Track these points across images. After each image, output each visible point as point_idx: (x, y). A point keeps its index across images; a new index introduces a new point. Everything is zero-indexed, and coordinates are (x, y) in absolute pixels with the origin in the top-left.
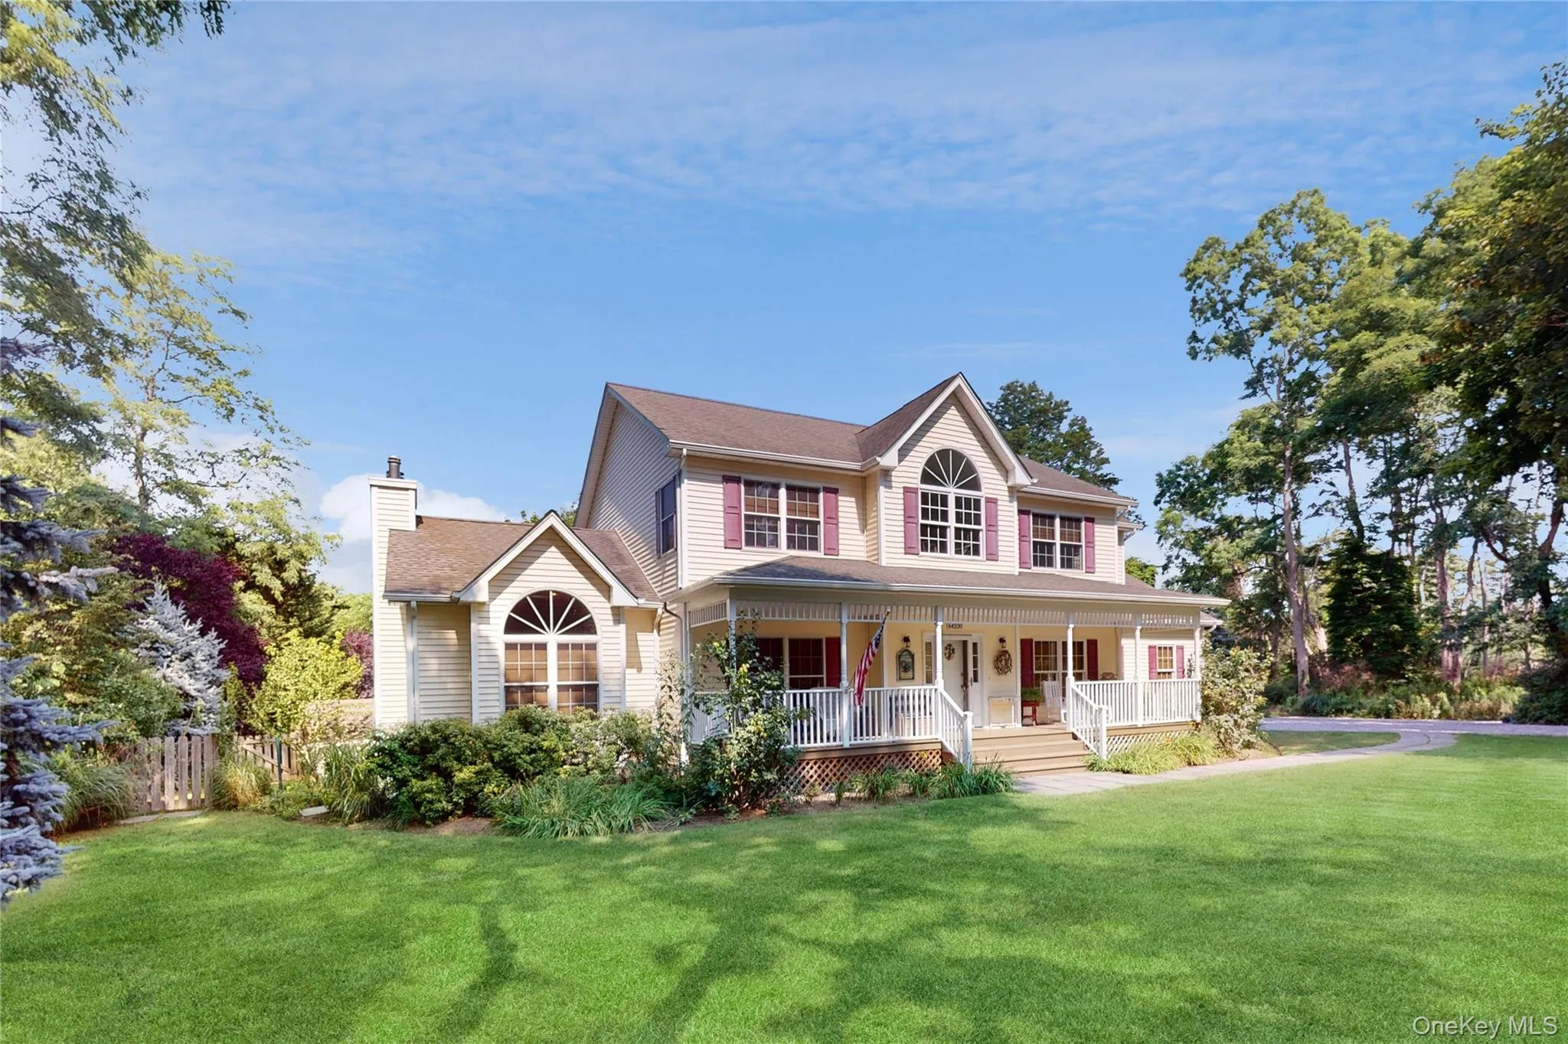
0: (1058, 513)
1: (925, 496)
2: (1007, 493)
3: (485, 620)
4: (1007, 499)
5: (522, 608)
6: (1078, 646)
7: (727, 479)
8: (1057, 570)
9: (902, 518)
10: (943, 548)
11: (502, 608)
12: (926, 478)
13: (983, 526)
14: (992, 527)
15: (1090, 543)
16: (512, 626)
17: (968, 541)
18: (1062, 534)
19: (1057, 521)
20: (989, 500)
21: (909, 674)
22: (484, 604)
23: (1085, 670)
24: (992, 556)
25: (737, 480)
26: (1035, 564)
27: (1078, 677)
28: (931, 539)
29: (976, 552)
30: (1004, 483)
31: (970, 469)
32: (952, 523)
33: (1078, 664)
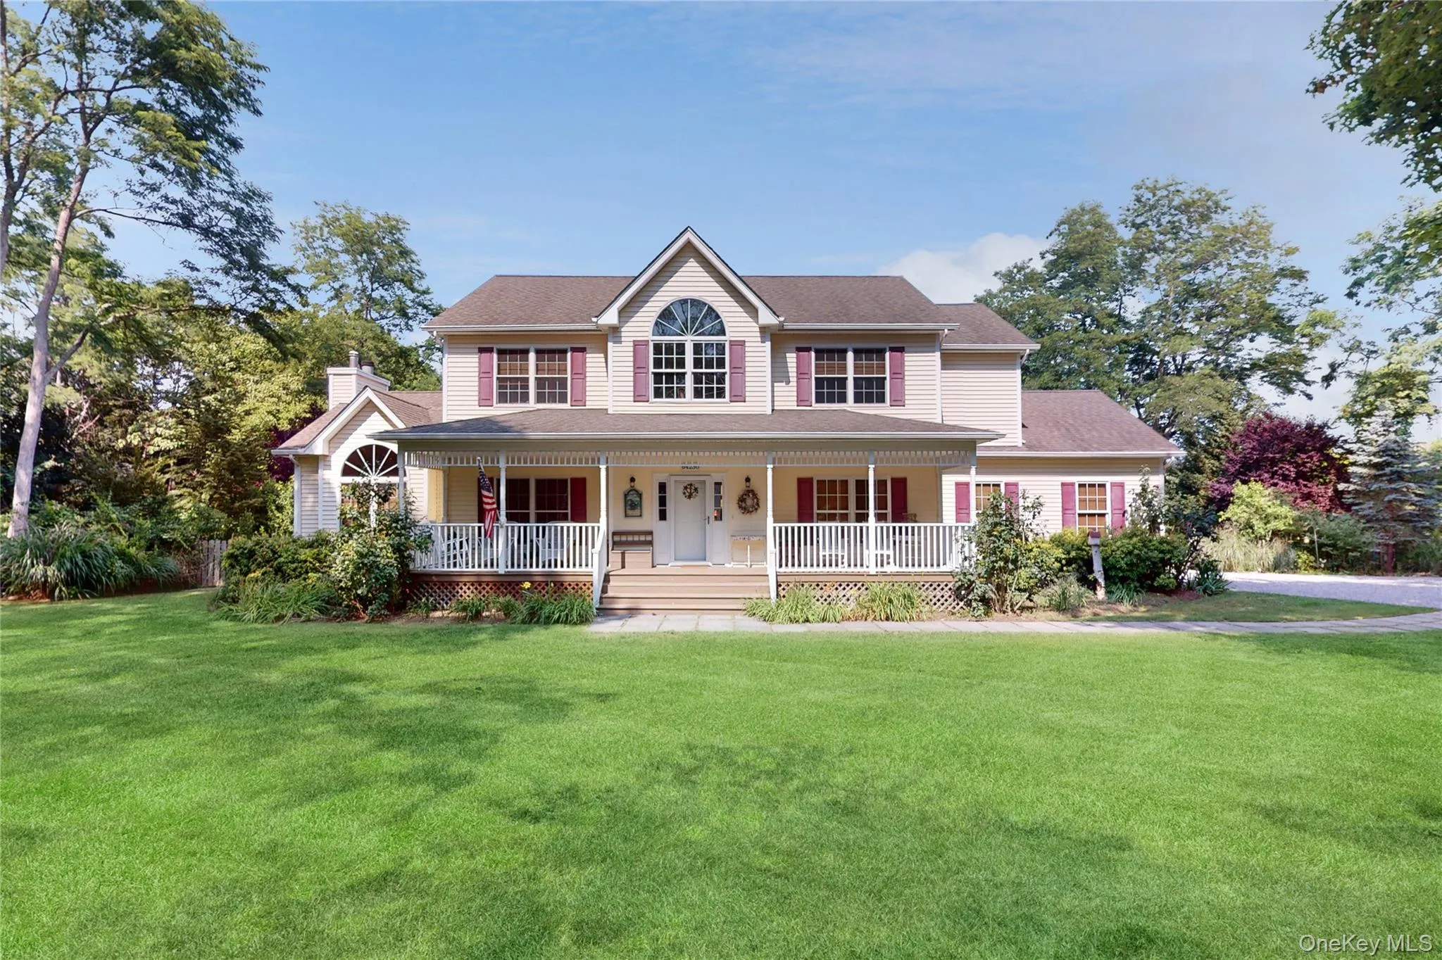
0: (850, 346)
1: (657, 349)
2: (758, 334)
3: (328, 467)
4: (759, 339)
5: (353, 458)
6: (880, 485)
7: (481, 350)
8: (850, 405)
9: (632, 369)
10: (681, 393)
11: (339, 458)
12: (659, 328)
13: (727, 369)
14: (739, 368)
15: (898, 374)
16: (347, 471)
17: (710, 387)
18: (856, 367)
19: (850, 355)
20: (732, 343)
21: (637, 512)
22: (325, 456)
23: (889, 511)
24: (739, 397)
25: (490, 350)
26: (817, 401)
27: (881, 518)
28: (667, 385)
29: (721, 394)
30: (755, 324)
31: (712, 313)
32: (689, 368)
33: (881, 503)
